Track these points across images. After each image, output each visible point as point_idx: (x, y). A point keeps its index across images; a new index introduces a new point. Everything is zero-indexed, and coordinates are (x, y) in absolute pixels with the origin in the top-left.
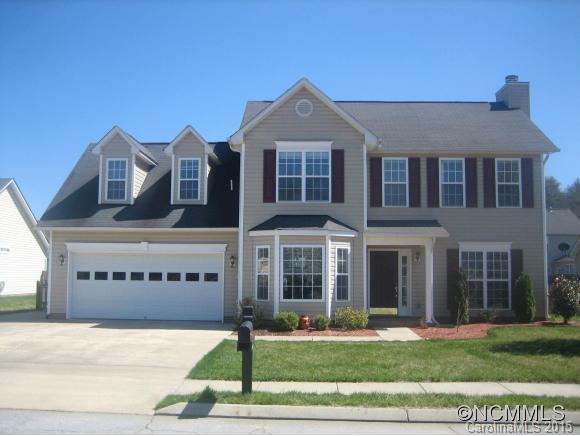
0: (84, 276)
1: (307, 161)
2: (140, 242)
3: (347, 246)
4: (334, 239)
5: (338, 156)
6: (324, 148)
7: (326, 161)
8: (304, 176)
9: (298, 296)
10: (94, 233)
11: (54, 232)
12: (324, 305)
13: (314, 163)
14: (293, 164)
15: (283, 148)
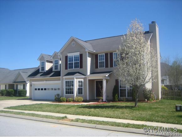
0: (36, 89)
1: (75, 58)
2: (44, 81)
3: (82, 80)
4: (76, 78)
5: (81, 55)
6: (78, 54)
7: (78, 57)
8: (74, 62)
9: (68, 93)
10: (37, 79)
11: (30, 80)
12: (74, 95)
13: (76, 58)
14: (71, 59)
15: (69, 55)
